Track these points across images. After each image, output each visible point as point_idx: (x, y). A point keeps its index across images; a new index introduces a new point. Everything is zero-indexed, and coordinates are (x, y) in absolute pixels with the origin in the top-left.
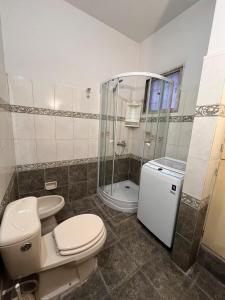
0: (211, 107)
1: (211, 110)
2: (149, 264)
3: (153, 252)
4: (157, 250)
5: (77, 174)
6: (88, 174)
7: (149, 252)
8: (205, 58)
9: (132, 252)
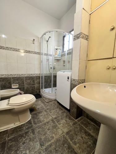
0: (78, 35)
1: (78, 36)
2: (58, 117)
3: (62, 113)
4: (64, 112)
5: (29, 81)
6: (35, 82)
7: (60, 112)
8: (75, 14)
9: (51, 113)
